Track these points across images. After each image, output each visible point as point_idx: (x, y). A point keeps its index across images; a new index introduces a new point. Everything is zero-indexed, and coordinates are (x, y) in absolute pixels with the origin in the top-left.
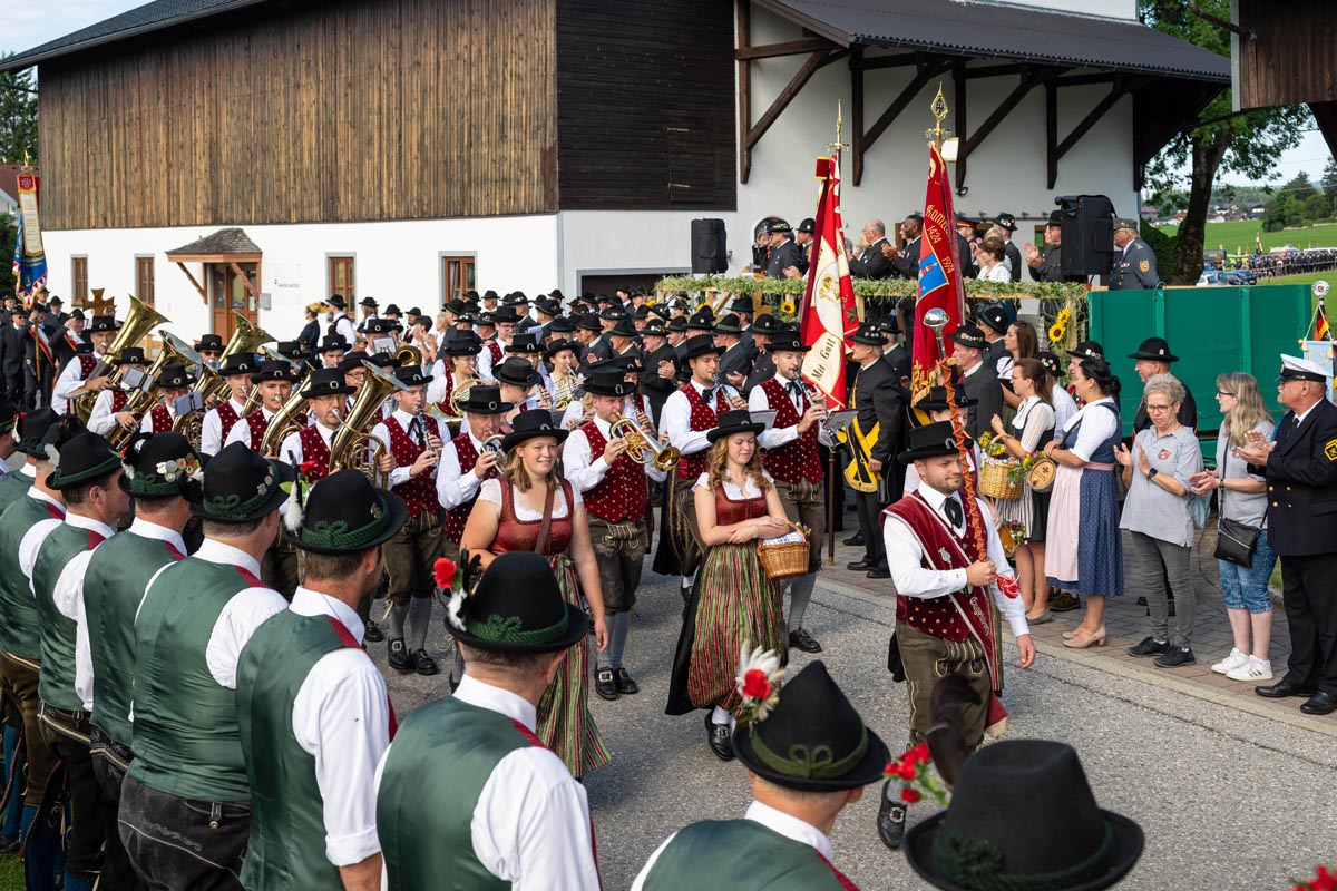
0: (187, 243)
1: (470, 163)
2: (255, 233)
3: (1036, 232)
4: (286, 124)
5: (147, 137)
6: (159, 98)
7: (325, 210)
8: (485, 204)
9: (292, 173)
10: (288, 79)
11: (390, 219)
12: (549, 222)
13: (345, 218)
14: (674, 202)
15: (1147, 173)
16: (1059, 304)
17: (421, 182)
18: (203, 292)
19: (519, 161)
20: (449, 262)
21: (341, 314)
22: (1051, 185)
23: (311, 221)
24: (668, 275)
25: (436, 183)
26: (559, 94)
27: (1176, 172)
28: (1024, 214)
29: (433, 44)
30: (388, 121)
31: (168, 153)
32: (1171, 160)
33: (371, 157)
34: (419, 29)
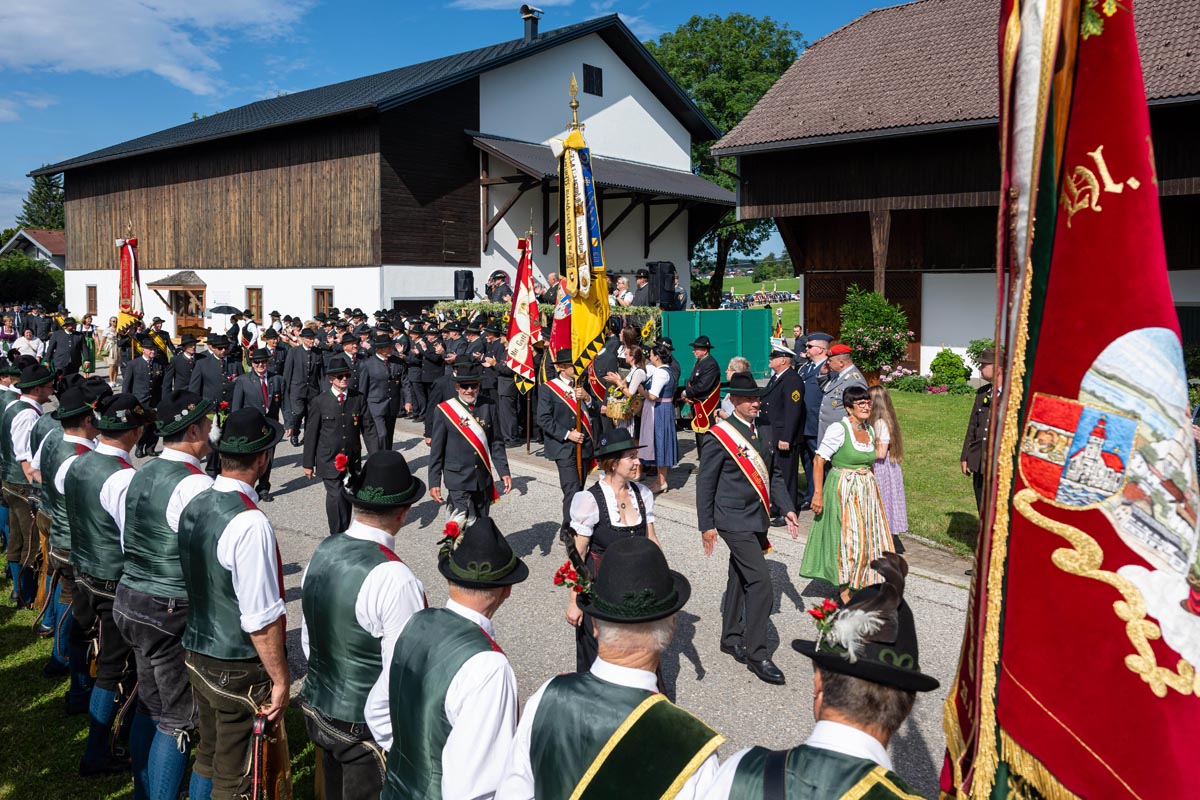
0: (160, 279)
1: (330, 237)
2: (202, 274)
4: (221, 211)
5: (134, 216)
6: (142, 195)
7: (245, 261)
8: (339, 260)
9: (224, 240)
10: (222, 187)
11: (283, 268)
12: (376, 270)
13: (256, 267)
14: (446, 262)
15: (695, 252)
16: (647, 318)
17: (302, 246)
18: (170, 307)
19: (358, 236)
20: (318, 292)
21: (251, 320)
23: (236, 268)
24: (441, 301)
25: (310, 248)
26: (381, 200)
27: (709, 251)
29: (309, 169)
30: (282, 212)
32: (706, 245)
33: (272, 232)
34: (300, 162)
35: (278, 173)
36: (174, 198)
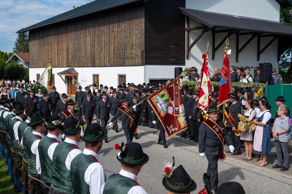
0: (62, 71)
1: (125, 54)
2: (77, 69)
3: (254, 71)
4: (84, 44)
5: (53, 47)
6: (55, 38)
7: (92, 64)
8: (128, 63)
9: (85, 56)
10: (84, 34)
11: (107, 66)
12: (142, 68)
13: (97, 66)
14: (171, 63)
15: (281, 58)
16: (259, 88)
17: (114, 58)
18: (65, 82)
19: (136, 53)
20: (120, 76)
21: (95, 88)
22: (258, 60)
23: (89, 67)
24: (169, 80)
25: (117, 58)
26: (145, 38)
27: (288, 57)
28: (252, 67)
29: (117, 27)
30: (106, 44)
31: (57, 51)
32: (286, 55)
33: (103, 52)
34: (113, 23)
35: (105, 28)
36: (66, 40)
